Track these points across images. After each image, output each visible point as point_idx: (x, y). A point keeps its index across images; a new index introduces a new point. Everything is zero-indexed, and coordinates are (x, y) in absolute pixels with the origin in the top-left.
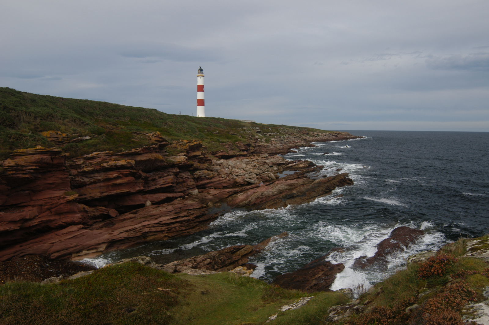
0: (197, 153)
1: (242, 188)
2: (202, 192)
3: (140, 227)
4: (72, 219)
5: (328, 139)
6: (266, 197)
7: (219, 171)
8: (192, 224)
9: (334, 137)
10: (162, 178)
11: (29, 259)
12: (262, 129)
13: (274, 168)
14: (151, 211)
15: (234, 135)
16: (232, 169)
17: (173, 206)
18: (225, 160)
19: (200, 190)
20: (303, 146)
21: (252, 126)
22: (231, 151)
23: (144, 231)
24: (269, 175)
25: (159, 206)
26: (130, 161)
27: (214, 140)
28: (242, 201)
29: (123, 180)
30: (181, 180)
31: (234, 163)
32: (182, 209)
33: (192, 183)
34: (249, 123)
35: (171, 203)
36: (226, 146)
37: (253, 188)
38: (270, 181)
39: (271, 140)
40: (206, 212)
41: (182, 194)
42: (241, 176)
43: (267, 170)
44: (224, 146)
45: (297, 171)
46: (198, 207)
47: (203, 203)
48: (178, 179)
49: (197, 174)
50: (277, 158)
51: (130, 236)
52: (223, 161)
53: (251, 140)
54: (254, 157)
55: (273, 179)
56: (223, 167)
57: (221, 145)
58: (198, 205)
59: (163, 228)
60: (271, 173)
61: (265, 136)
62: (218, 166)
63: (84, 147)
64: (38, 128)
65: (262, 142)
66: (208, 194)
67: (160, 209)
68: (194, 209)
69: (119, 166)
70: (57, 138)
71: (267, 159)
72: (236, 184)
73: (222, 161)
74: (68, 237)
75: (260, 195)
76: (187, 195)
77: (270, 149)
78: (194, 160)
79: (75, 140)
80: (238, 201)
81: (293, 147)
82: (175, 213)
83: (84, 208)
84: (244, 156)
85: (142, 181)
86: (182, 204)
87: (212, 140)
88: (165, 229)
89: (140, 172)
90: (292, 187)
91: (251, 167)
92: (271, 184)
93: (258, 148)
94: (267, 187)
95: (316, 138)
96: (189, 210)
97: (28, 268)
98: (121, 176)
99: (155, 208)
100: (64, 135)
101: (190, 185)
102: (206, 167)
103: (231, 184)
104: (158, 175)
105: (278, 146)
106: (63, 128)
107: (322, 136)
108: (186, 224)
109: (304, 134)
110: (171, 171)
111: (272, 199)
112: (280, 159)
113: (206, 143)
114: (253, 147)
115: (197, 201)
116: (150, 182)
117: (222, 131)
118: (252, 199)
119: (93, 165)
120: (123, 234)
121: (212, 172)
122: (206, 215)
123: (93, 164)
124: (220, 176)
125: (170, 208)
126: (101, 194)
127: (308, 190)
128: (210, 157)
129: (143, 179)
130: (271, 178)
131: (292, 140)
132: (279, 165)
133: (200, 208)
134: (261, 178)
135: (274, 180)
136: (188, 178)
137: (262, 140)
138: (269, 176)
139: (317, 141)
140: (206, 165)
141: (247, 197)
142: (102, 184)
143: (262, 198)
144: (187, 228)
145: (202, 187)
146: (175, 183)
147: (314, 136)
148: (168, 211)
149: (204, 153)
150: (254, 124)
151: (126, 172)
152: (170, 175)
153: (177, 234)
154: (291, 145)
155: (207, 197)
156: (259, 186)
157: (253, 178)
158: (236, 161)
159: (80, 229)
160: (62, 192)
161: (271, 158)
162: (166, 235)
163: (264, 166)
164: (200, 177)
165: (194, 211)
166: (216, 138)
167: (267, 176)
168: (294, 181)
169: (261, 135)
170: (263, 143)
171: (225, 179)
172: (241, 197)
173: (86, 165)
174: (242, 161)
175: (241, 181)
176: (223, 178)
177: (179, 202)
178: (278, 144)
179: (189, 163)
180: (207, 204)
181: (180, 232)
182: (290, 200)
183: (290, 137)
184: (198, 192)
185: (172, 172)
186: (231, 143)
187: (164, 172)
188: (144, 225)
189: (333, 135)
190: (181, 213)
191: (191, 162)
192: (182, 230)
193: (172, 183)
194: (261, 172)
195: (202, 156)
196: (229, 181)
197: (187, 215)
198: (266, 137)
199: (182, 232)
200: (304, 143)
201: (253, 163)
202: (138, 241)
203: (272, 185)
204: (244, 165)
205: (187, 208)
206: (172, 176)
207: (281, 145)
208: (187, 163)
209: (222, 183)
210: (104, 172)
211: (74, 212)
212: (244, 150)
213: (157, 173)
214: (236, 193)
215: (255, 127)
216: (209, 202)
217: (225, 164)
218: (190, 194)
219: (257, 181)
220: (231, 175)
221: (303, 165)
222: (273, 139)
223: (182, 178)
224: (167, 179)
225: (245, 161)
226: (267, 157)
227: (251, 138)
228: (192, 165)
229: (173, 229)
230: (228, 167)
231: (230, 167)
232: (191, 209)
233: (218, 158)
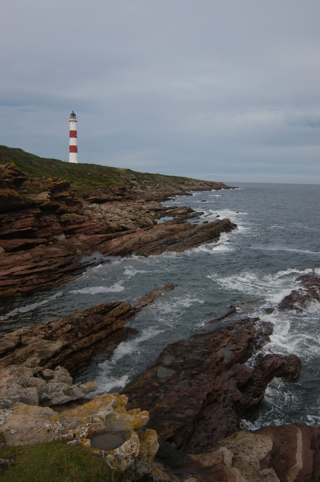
0: (65, 194)
1: (116, 233)
2: (70, 238)
5: (204, 188)
6: (144, 243)
7: (90, 216)
8: (53, 275)
9: (209, 187)
10: (19, 221)
12: (137, 177)
13: (151, 214)
14: (2, 260)
15: (107, 179)
16: (106, 214)
17: (31, 254)
18: (98, 204)
19: (68, 236)
20: (179, 194)
21: (127, 173)
22: (105, 194)
24: (146, 220)
25: (14, 253)
27: (86, 182)
28: (117, 247)
30: (45, 224)
31: (107, 208)
32: (43, 257)
33: (58, 228)
34: (123, 170)
35: (29, 250)
36: (99, 190)
37: (129, 233)
38: (147, 226)
39: (147, 188)
40: (73, 260)
41: (45, 240)
42: (115, 222)
43: (143, 215)
44: (97, 189)
45: (176, 217)
46: (63, 255)
47: (70, 251)
48: (40, 222)
49: (65, 218)
50: (154, 204)
52: (96, 206)
53: (126, 185)
54: (129, 202)
55: (151, 225)
56: (96, 212)
57: (94, 188)
58: (63, 252)
59: (16, 281)
60: (149, 219)
61: (140, 184)
62: (90, 211)
65: (138, 189)
66: (77, 240)
67: (14, 257)
68: (58, 257)
71: (144, 204)
72: (110, 229)
73: (94, 205)
75: (138, 240)
76: (52, 241)
77: (145, 196)
78: (61, 202)
80: (111, 247)
81: (170, 196)
82: (33, 262)
84: (119, 200)
86: (43, 252)
87: (83, 182)
88: (18, 282)
90: (173, 232)
91: (127, 213)
92: (150, 229)
93: (133, 194)
94: (145, 232)
95: (191, 187)
96: (52, 258)
99: (8, 256)
101: (55, 230)
102: (75, 210)
103: (104, 230)
104: (14, 216)
105: (154, 193)
107: (197, 186)
108: (46, 275)
109: (179, 183)
111: (151, 245)
112: (157, 205)
113: (77, 185)
114: (129, 192)
115: (62, 248)
117: (95, 174)
118: (129, 245)
121: (82, 216)
122: (73, 264)
124: (92, 220)
125: (27, 255)
128: (80, 200)
130: (149, 224)
131: (168, 188)
132: (156, 210)
133: (65, 256)
134: (138, 224)
135: (152, 226)
136: (53, 221)
137: (138, 187)
138: (146, 222)
139: (193, 190)
140: (75, 208)
141: (123, 243)
143: (140, 244)
144: (48, 280)
145: (70, 233)
147: (189, 185)
148: (25, 259)
149: (73, 194)
150: (129, 171)
152: (30, 217)
153: (34, 288)
154: (166, 193)
155: (75, 244)
156: (136, 232)
157: (129, 223)
158: (110, 206)
161: (148, 203)
162: (19, 289)
163: (140, 211)
164: (68, 220)
165: (58, 259)
166: (87, 180)
167: (144, 222)
168: (174, 226)
169: (136, 183)
171: (97, 224)
172: (115, 242)
174: (116, 206)
175: (116, 226)
177: (40, 249)
178: (154, 191)
179: (54, 204)
180: (75, 251)
181: (38, 286)
182: (172, 246)
183: (167, 184)
184: (65, 237)
185: (32, 213)
186: (104, 187)
187: (22, 213)
189: (208, 185)
190: (42, 262)
191: (57, 203)
192: (40, 283)
193: (32, 226)
194: (137, 217)
195: (71, 198)
196: (101, 227)
197: (48, 264)
198: (142, 184)
199: (40, 285)
200: (180, 191)
201: (128, 208)
203: (150, 231)
204: (118, 211)
205: (49, 257)
206: (32, 219)
207: (157, 192)
208: (51, 204)
209: (94, 228)
213: (13, 214)
214: (110, 239)
215: (130, 174)
216: (78, 249)
217: (98, 209)
218: (56, 240)
219: (133, 227)
220: (105, 220)
221: (182, 211)
222: (148, 187)
223: (46, 222)
224: (25, 222)
225: (120, 206)
226: (143, 202)
227: (126, 183)
228: (58, 206)
229: (29, 283)
230: (100, 212)
231: (103, 212)
232: (54, 257)
233: (90, 202)
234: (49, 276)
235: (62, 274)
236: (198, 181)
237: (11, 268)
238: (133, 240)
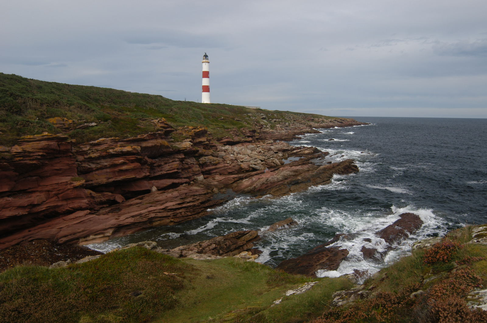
0: (203, 139)
1: (247, 174)
2: (207, 178)
3: (146, 212)
4: (79, 204)
5: (334, 125)
6: (271, 183)
7: (224, 157)
8: (197, 210)
10: (167, 165)
11: (37, 244)
12: (267, 116)
13: (279, 154)
14: (156, 197)
15: (239, 122)
16: (237, 155)
17: (178, 192)
19: (206, 176)
20: (308, 132)
21: (257, 113)
22: (237, 137)
23: (150, 217)
24: (274, 161)
25: (165, 191)
26: (136, 147)
27: (219, 126)
28: (247, 187)
29: (129, 166)
30: (187, 166)
31: (239, 149)
32: (187, 194)
33: (197, 169)
34: (254, 109)
35: (176, 189)
36: (231, 133)
37: (258, 174)
38: (275, 167)
39: (276, 126)
40: (211, 198)
41: (187, 180)
42: (246, 162)
43: (272, 156)
44: (229, 132)
45: (302, 158)
46: (203, 193)
47: (209, 189)
48: (184, 165)
49: (203, 160)
50: (282, 144)
51: (136, 221)
52: (229, 147)
53: (257, 127)
54: (259, 143)
55: (278, 165)
56: (229, 153)
57: (227, 131)
58: (203, 191)
59: (169, 213)
60: (276, 160)
61: (270, 122)
62: (223, 153)
63: (90, 133)
64: (44, 114)
65: (267, 128)
66: (213, 180)
67: (166, 194)
68: (199, 195)
69: (125, 152)
70: (64, 124)
71: (272, 145)
72: (241, 170)
73: (227, 147)
74: (75, 222)
75: (265, 181)
76: (193, 181)
77: (275, 136)
78: (200, 146)
79: (81, 126)
80: (243, 187)
81: (299, 134)
82: (181, 199)
83: (91, 194)
84: (249, 142)
85: (148, 167)
86: (187, 190)
87: (217, 126)
88: (171, 214)
89: (146, 158)
90: (297, 173)
91: (256, 153)
92: (276, 170)
93: (263, 134)
94: (272, 173)
95: (321, 124)
96: (194, 195)
97: (37, 252)
98: (127, 162)
99: (161, 194)
100: (70, 121)
101: (195, 171)
102: (211, 153)
103: (235, 170)
104: (163, 161)
105: (283, 132)
106: (69, 114)
107: (327, 123)
108: (191, 209)
109: (309, 120)
110: (177, 157)
111: (277, 185)
112: (285, 145)
113: (212, 129)
114: (258, 133)
115: (202, 187)
116: (155, 168)
117: (228, 117)
118: (257, 185)
119: (99, 152)
120: (130, 219)
121: (217, 158)
122: (211, 200)
123: (99, 150)
124: (226, 162)
125: (175, 193)
126: (108, 180)
127: (313, 176)
128: (215, 143)
129: (149, 165)
130: (276, 164)
131: (297, 126)
132: (284, 151)
133: (205, 194)
134: (266, 164)
135: (279, 167)
136: (193, 164)
137: (268, 126)
138: (274, 163)
139: (323, 127)
140: (211, 151)
141: (252, 183)
142: (108, 170)
143: (267, 184)
144: (193, 213)
145: (207, 173)
146: (180, 169)
147: (319, 122)
148: (174, 196)
149: (209, 139)
150: (259, 110)
151: (132, 158)
152: (176, 161)
153: (183, 219)
154: (296, 131)
155: (212, 183)
156: (264, 172)
157: (258, 164)
158: (241, 147)
159: (87, 214)
160: (69, 178)
161: (276, 144)
162: (172, 220)
163: (269, 152)
164: (206, 163)
165: (200, 197)
166: (221, 124)
167: (272, 162)
168: (298, 168)
169: (266, 122)
170: (268, 130)
171: (230, 165)
172: (246, 183)
173: (92, 152)
174: (247, 148)
175: (247, 167)
176: (228, 164)
177: (184, 188)
178: (283, 130)
179: (194, 149)
180: (213, 189)
181: (186, 218)
182: (295, 186)
183: (295, 123)
184: (203, 178)
186: (236, 129)
187: (169, 158)
188: (151, 210)
189: (338, 122)
190: (187, 199)
191: (196, 148)
192: (186, 216)
193: (177, 169)
194: (266, 158)
196: (234, 167)
197: (193, 201)
199: (188, 217)
200: (309, 130)
201: (258, 149)
202: (144, 226)
203: (276, 172)
204: (249, 152)
205: (192, 194)
206: (178, 162)
207: (286, 131)
208: (192, 149)
209: (227, 169)
210: (110, 158)
211: (81, 198)
212: (249, 137)
213: (162, 159)
214: (242, 179)
215: (261, 114)
216: (215, 188)
217: (230, 150)
218: (196, 180)
219: (262, 168)
220: (236, 161)
221: (308, 152)
222: (278, 125)
223: (187, 164)
224: (172, 165)
225: (250, 147)
226: (272, 143)
227: (256, 125)
228: (198, 151)
229: (179, 215)
230: (233, 153)
231: (235, 153)
232: (196, 195)
233: (224, 144)
234: (193, 210)
235: (203, 209)
236: (329, 117)
237: (164, 203)
238: (261, 180)
